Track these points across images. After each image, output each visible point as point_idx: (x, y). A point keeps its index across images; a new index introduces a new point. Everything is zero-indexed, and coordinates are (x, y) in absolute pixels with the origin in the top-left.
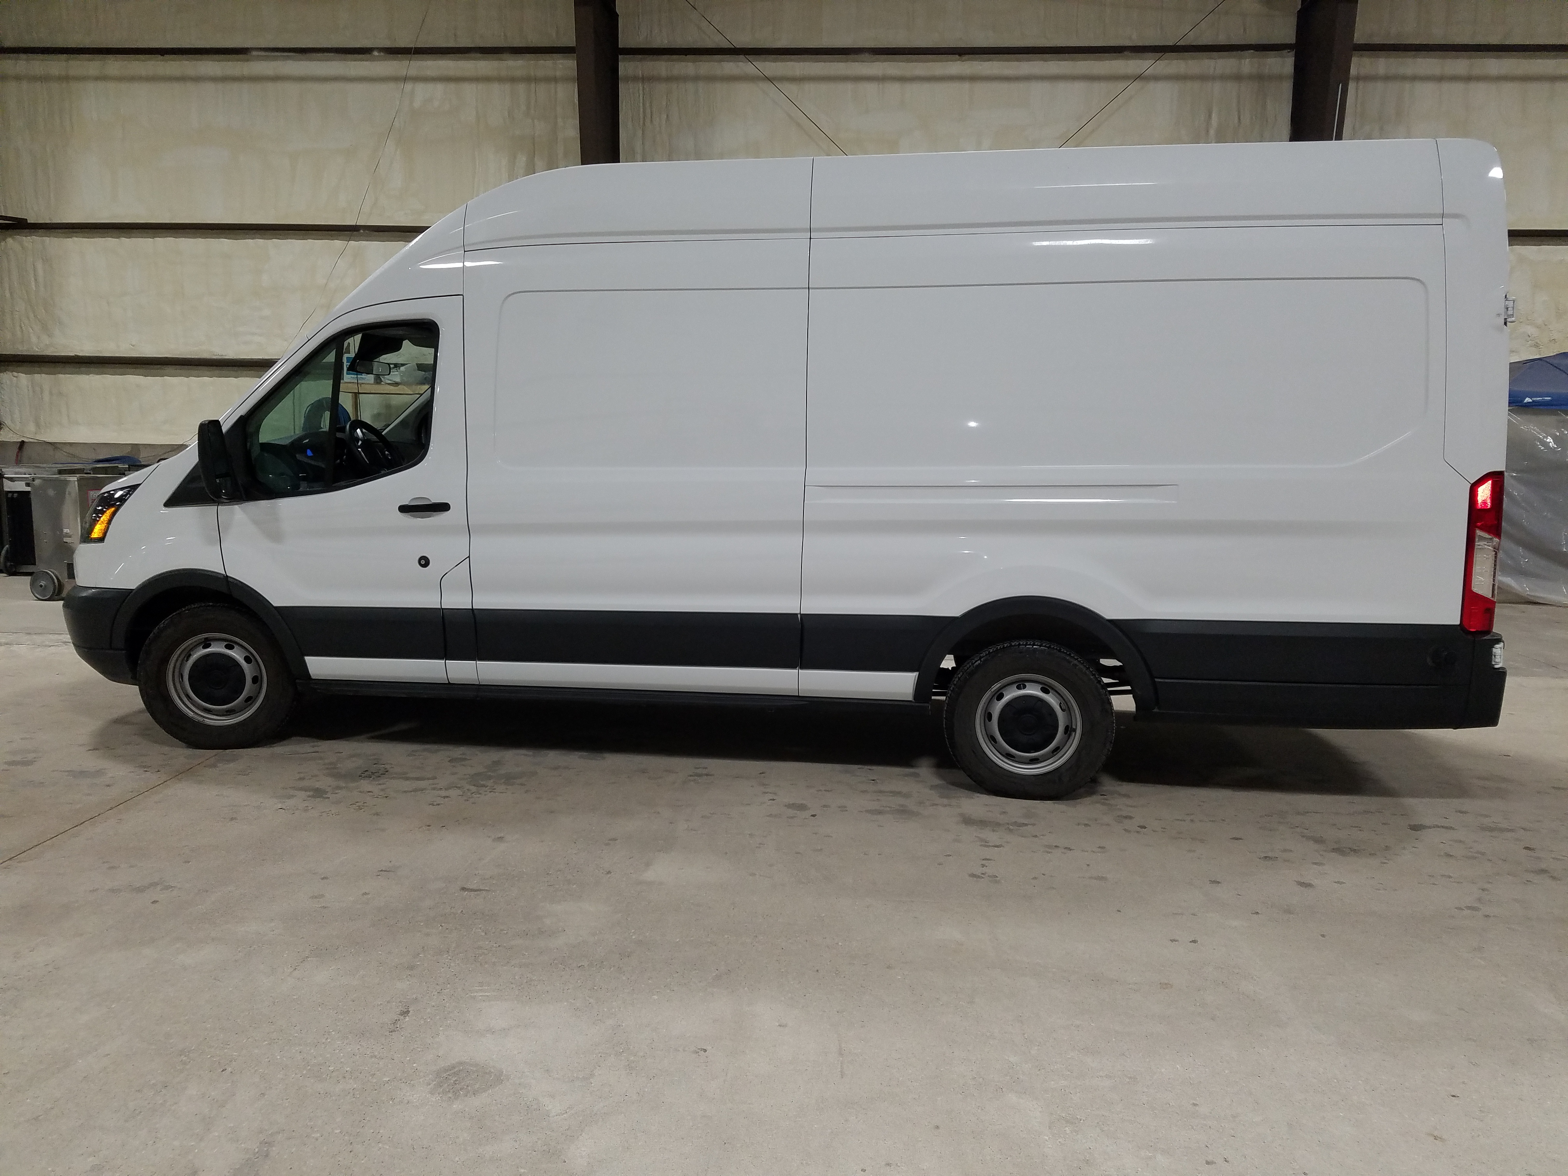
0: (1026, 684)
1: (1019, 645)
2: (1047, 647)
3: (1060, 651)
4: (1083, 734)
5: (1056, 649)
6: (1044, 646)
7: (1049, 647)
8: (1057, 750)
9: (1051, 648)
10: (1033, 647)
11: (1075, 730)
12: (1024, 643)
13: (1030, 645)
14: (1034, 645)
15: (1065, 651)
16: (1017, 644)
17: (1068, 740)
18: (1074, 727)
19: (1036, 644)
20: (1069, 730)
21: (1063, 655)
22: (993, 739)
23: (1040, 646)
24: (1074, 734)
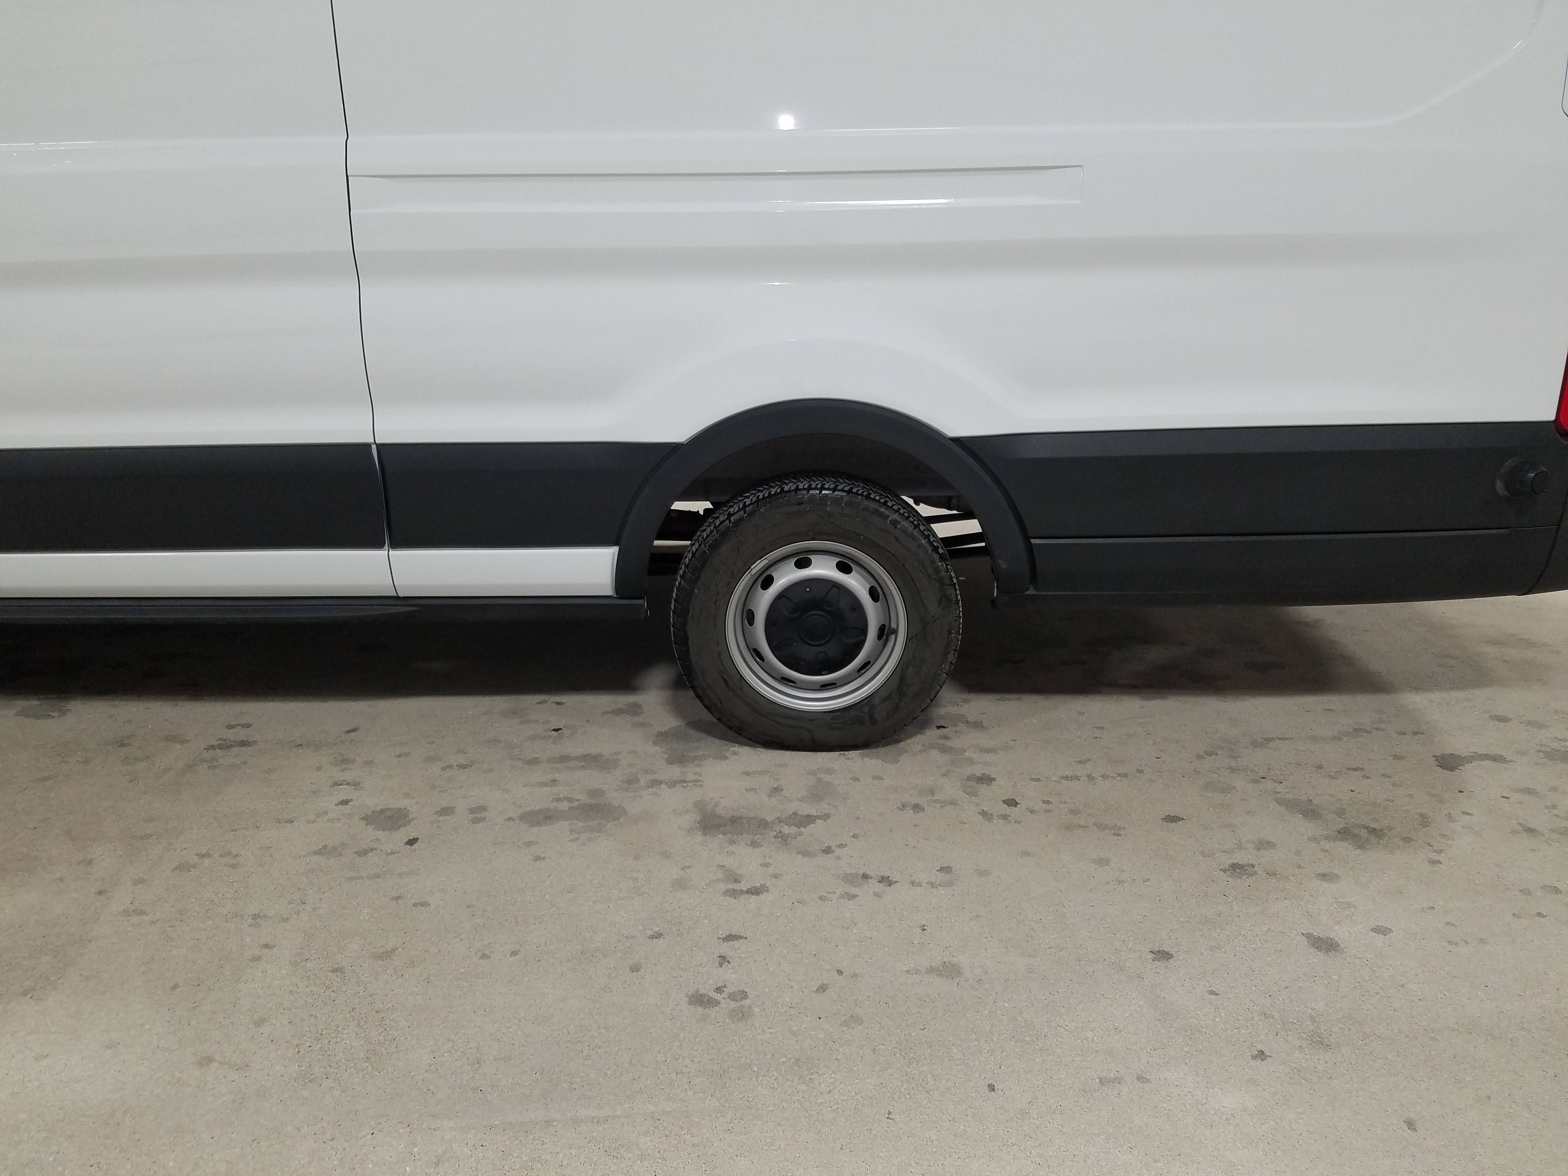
0: (811, 557)
1: (797, 489)
2: (845, 491)
3: (868, 497)
4: (909, 639)
5: (862, 495)
6: (840, 490)
7: (850, 492)
8: (866, 666)
9: (853, 493)
10: (821, 492)
11: (895, 632)
12: (806, 486)
13: (816, 489)
14: (822, 488)
15: (877, 498)
16: (793, 488)
17: (884, 647)
18: (893, 625)
19: (826, 486)
20: (885, 633)
21: (873, 505)
22: (757, 654)
23: (834, 490)
24: (893, 637)
